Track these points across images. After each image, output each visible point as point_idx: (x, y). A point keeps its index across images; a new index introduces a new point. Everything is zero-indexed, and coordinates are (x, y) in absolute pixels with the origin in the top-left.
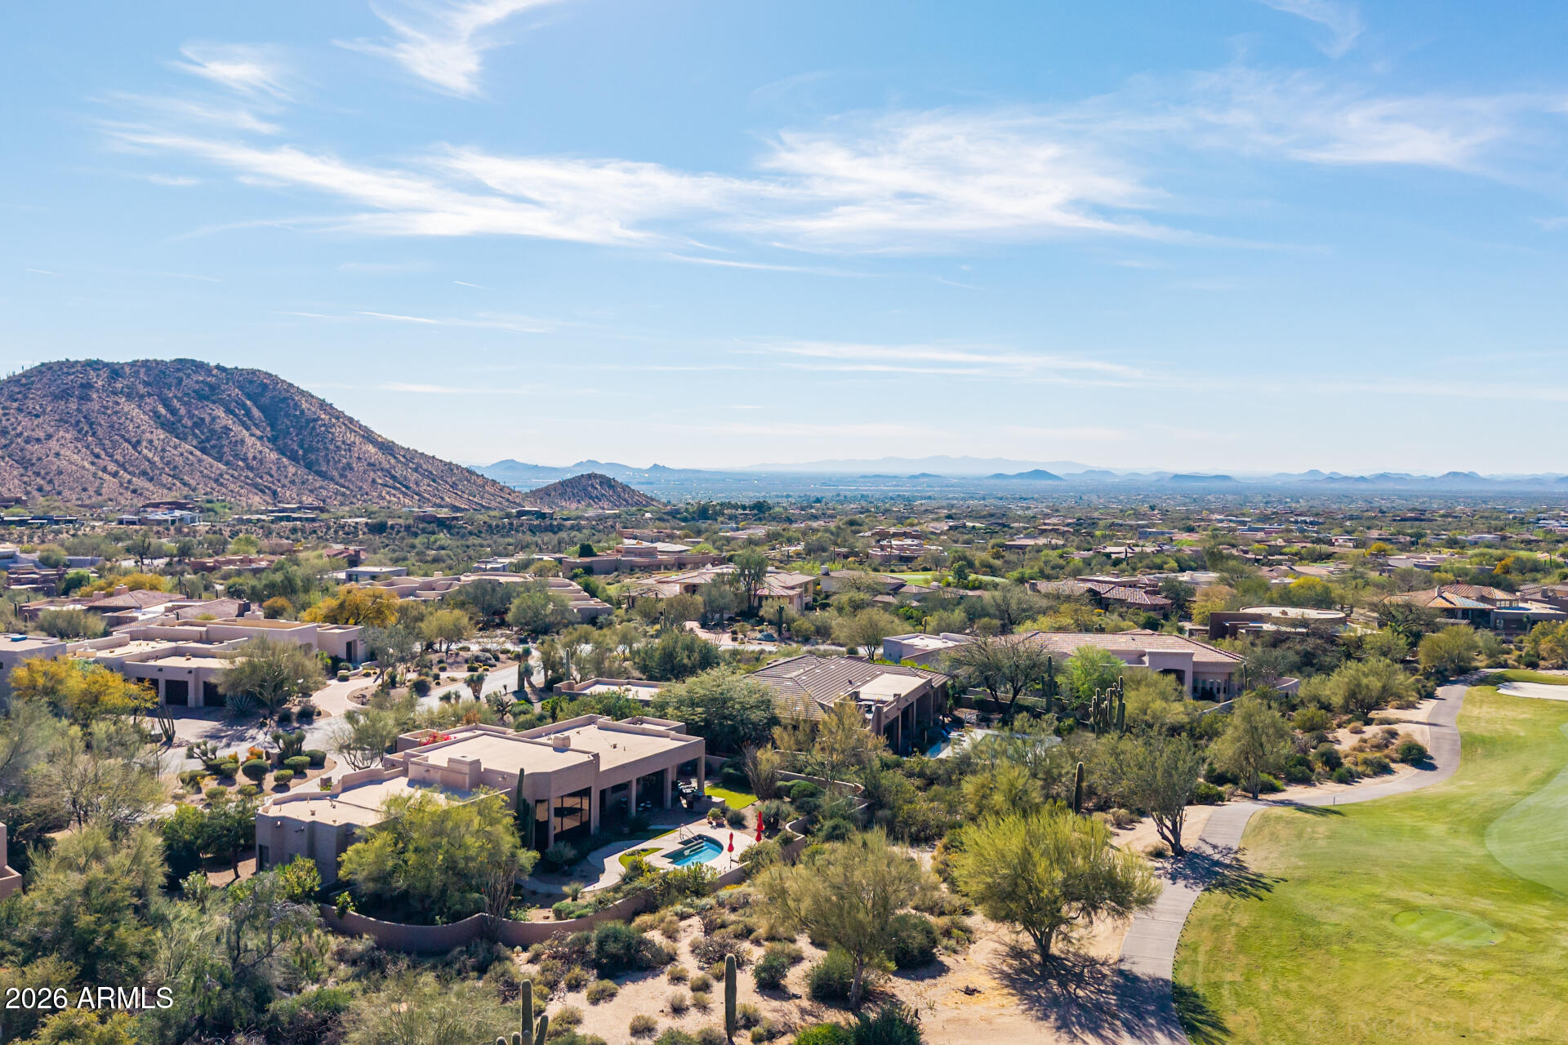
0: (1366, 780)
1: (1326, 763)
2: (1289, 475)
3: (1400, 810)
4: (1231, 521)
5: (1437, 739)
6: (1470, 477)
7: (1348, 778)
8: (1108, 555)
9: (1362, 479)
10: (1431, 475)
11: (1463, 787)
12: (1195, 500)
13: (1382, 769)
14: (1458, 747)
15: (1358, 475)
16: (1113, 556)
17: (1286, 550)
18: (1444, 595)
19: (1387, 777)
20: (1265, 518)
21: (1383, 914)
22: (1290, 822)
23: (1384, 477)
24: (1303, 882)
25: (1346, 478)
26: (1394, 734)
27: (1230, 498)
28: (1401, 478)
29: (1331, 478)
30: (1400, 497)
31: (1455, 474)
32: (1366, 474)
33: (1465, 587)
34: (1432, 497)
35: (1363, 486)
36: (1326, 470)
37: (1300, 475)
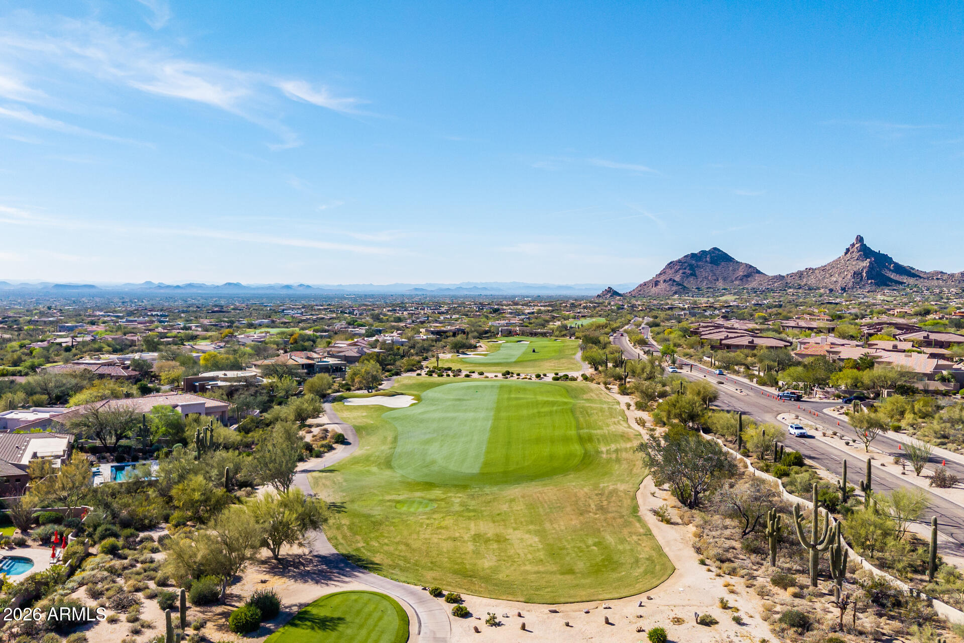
0: (326, 454)
1: (307, 449)
2: (133, 284)
3: (353, 464)
4: (109, 316)
5: (345, 430)
6: (237, 285)
7: (319, 455)
8: (60, 344)
9: (178, 287)
10: (216, 284)
11: (367, 450)
12: (74, 302)
13: (331, 448)
14: (355, 432)
15: (175, 284)
16: (64, 345)
17: (169, 335)
18: (293, 357)
19: (334, 452)
20: (130, 313)
21: (391, 506)
22: (326, 478)
23: (190, 286)
24: (352, 501)
25: (168, 287)
26: (326, 431)
27: (98, 300)
28: (200, 286)
29: (160, 286)
30: (202, 298)
31: (229, 284)
32: (180, 284)
33: (298, 352)
34: (220, 297)
35: (179, 291)
36: (156, 281)
37: (140, 284)
